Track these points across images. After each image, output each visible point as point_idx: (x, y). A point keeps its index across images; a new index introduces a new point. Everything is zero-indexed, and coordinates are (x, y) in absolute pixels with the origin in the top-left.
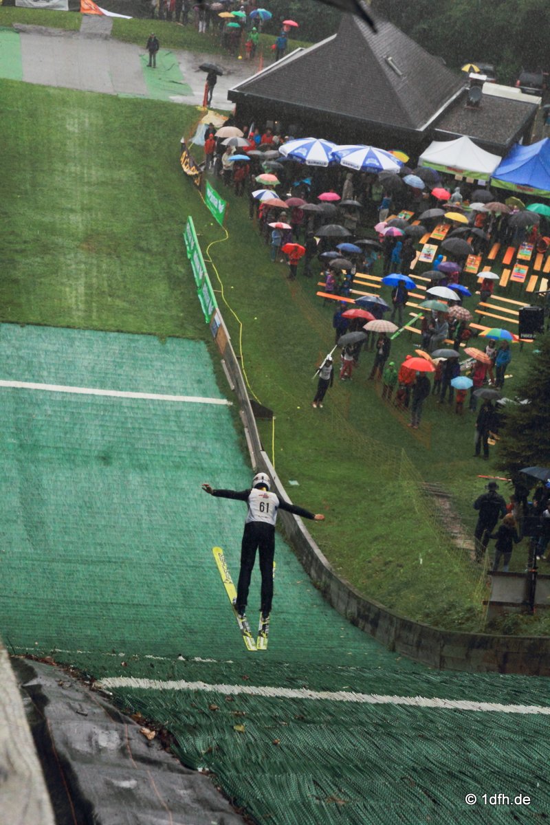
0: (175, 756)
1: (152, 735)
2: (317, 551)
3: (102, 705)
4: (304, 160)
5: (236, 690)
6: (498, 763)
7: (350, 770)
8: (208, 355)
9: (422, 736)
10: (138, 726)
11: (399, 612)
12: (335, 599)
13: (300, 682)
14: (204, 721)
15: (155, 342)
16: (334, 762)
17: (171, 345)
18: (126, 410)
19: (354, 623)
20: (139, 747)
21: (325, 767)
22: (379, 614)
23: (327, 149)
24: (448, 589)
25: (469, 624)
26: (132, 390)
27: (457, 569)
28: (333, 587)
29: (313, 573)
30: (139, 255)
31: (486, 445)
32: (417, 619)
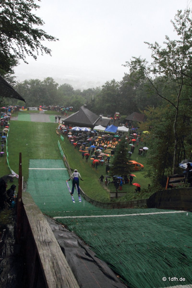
0: (68, 230)
1: (64, 226)
2: (83, 192)
3: (55, 222)
4: (75, 130)
5: (75, 217)
6: (119, 225)
7: (96, 229)
8: (63, 162)
9: (106, 222)
10: (61, 225)
11: (96, 200)
12: (86, 199)
13: (85, 215)
14: (71, 223)
15: (54, 160)
16: (93, 228)
17: (57, 160)
18: (50, 171)
19: (89, 202)
20: (62, 229)
21: (92, 229)
22: (93, 201)
23: (79, 128)
24: (104, 196)
25: (108, 201)
26: (51, 168)
27: (105, 192)
28: (86, 197)
29: (82, 195)
30: (51, 147)
31: (108, 173)
32: (99, 201)
